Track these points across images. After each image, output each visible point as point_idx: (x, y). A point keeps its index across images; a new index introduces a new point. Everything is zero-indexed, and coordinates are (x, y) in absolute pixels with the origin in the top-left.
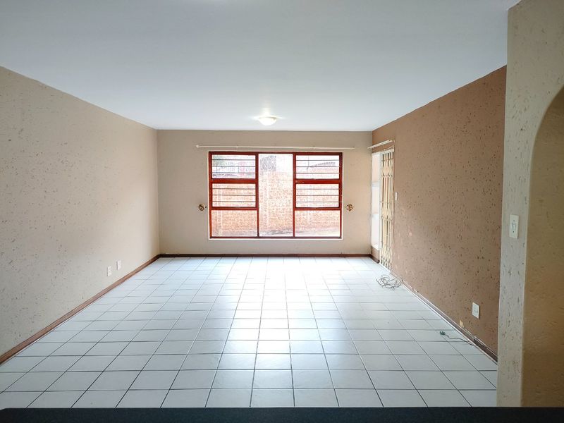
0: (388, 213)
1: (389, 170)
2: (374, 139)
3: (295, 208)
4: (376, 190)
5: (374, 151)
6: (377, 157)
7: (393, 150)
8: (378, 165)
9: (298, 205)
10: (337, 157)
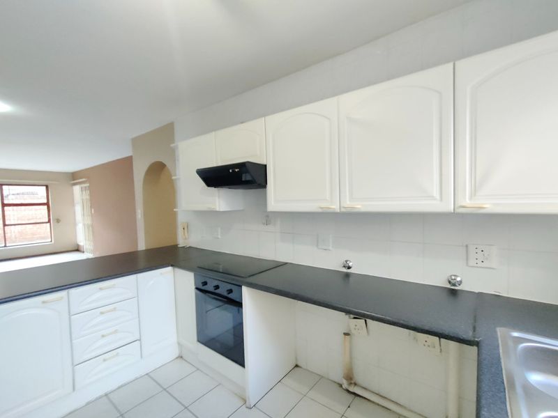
0: (89, 221)
1: (86, 196)
2: (74, 177)
3: (5, 225)
4: (78, 209)
5: (75, 184)
6: (77, 189)
7: (88, 185)
8: (78, 193)
9: (7, 223)
10: (45, 187)
